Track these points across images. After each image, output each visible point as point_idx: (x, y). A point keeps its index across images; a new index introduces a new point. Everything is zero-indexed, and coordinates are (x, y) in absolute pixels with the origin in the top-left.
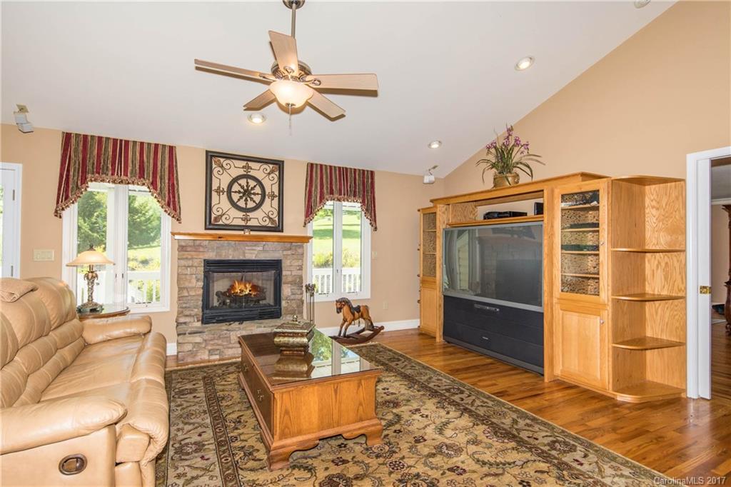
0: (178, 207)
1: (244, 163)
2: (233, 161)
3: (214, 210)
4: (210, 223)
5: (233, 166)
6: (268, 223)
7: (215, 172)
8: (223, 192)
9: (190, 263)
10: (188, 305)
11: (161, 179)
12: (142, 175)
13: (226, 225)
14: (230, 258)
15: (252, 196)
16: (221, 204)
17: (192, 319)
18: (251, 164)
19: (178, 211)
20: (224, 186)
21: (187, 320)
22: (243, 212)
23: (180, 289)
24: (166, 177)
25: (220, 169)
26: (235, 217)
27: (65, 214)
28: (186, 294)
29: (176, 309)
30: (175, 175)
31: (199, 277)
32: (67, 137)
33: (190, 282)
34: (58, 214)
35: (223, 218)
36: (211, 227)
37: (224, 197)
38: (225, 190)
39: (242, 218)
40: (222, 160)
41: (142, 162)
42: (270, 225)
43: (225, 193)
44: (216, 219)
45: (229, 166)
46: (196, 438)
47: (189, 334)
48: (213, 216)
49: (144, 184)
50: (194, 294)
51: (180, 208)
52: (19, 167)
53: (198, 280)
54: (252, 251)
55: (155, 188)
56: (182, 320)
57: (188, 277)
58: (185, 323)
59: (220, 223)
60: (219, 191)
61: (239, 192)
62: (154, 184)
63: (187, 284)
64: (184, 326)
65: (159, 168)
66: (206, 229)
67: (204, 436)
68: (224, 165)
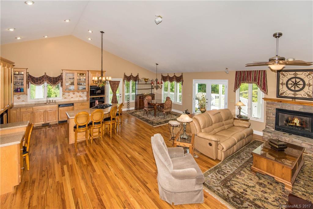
0: (266, 90)
1: (294, 73)
2: (289, 72)
3: (280, 91)
4: (278, 95)
5: (289, 74)
6: (306, 96)
7: (281, 77)
8: (284, 84)
9: (270, 109)
10: (269, 122)
11: (261, 81)
12: (255, 81)
13: (285, 96)
14: (287, 109)
15: (298, 85)
16: (283, 89)
17: (271, 127)
18: (297, 73)
19: (266, 91)
20: (285, 82)
21: (269, 127)
22: (294, 91)
23: (267, 117)
24: (262, 80)
25: (283, 76)
26: (290, 94)
27: (236, 91)
28: (269, 119)
29: (265, 122)
30: (265, 80)
31: (274, 114)
32: (237, 72)
33: (270, 115)
34: (235, 91)
35: (284, 94)
36: (279, 97)
37: (285, 86)
38: (285, 83)
39: (293, 94)
40: (284, 72)
41: (255, 77)
42: (308, 97)
43: (285, 85)
44: (281, 94)
45: (287, 75)
46: (244, 157)
47: (267, 132)
48: (280, 93)
49: (255, 83)
50: (272, 119)
51: (267, 90)
52: (227, 80)
53: (273, 115)
54: (297, 108)
55: (259, 84)
56: (267, 127)
57: (269, 113)
58: (268, 128)
59: (283, 95)
60: (282, 84)
61: (292, 84)
62: (258, 83)
63: (269, 115)
64: (268, 129)
65: (260, 78)
66: (277, 97)
67: (247, 158)
68: (285, 74)
